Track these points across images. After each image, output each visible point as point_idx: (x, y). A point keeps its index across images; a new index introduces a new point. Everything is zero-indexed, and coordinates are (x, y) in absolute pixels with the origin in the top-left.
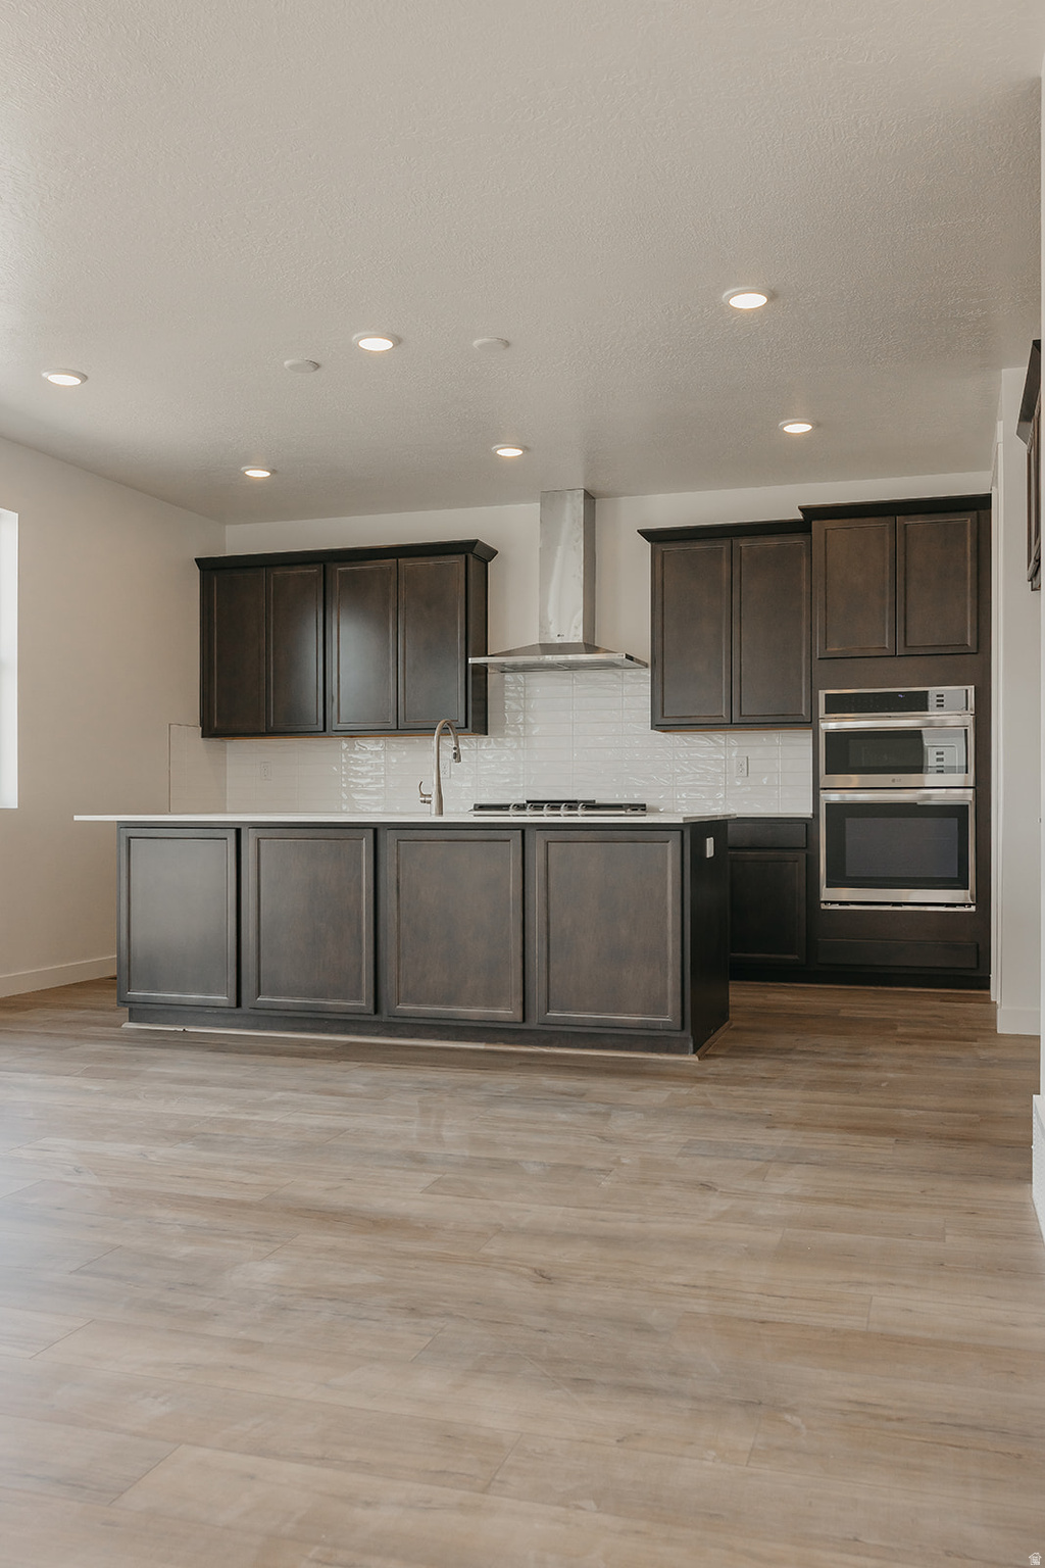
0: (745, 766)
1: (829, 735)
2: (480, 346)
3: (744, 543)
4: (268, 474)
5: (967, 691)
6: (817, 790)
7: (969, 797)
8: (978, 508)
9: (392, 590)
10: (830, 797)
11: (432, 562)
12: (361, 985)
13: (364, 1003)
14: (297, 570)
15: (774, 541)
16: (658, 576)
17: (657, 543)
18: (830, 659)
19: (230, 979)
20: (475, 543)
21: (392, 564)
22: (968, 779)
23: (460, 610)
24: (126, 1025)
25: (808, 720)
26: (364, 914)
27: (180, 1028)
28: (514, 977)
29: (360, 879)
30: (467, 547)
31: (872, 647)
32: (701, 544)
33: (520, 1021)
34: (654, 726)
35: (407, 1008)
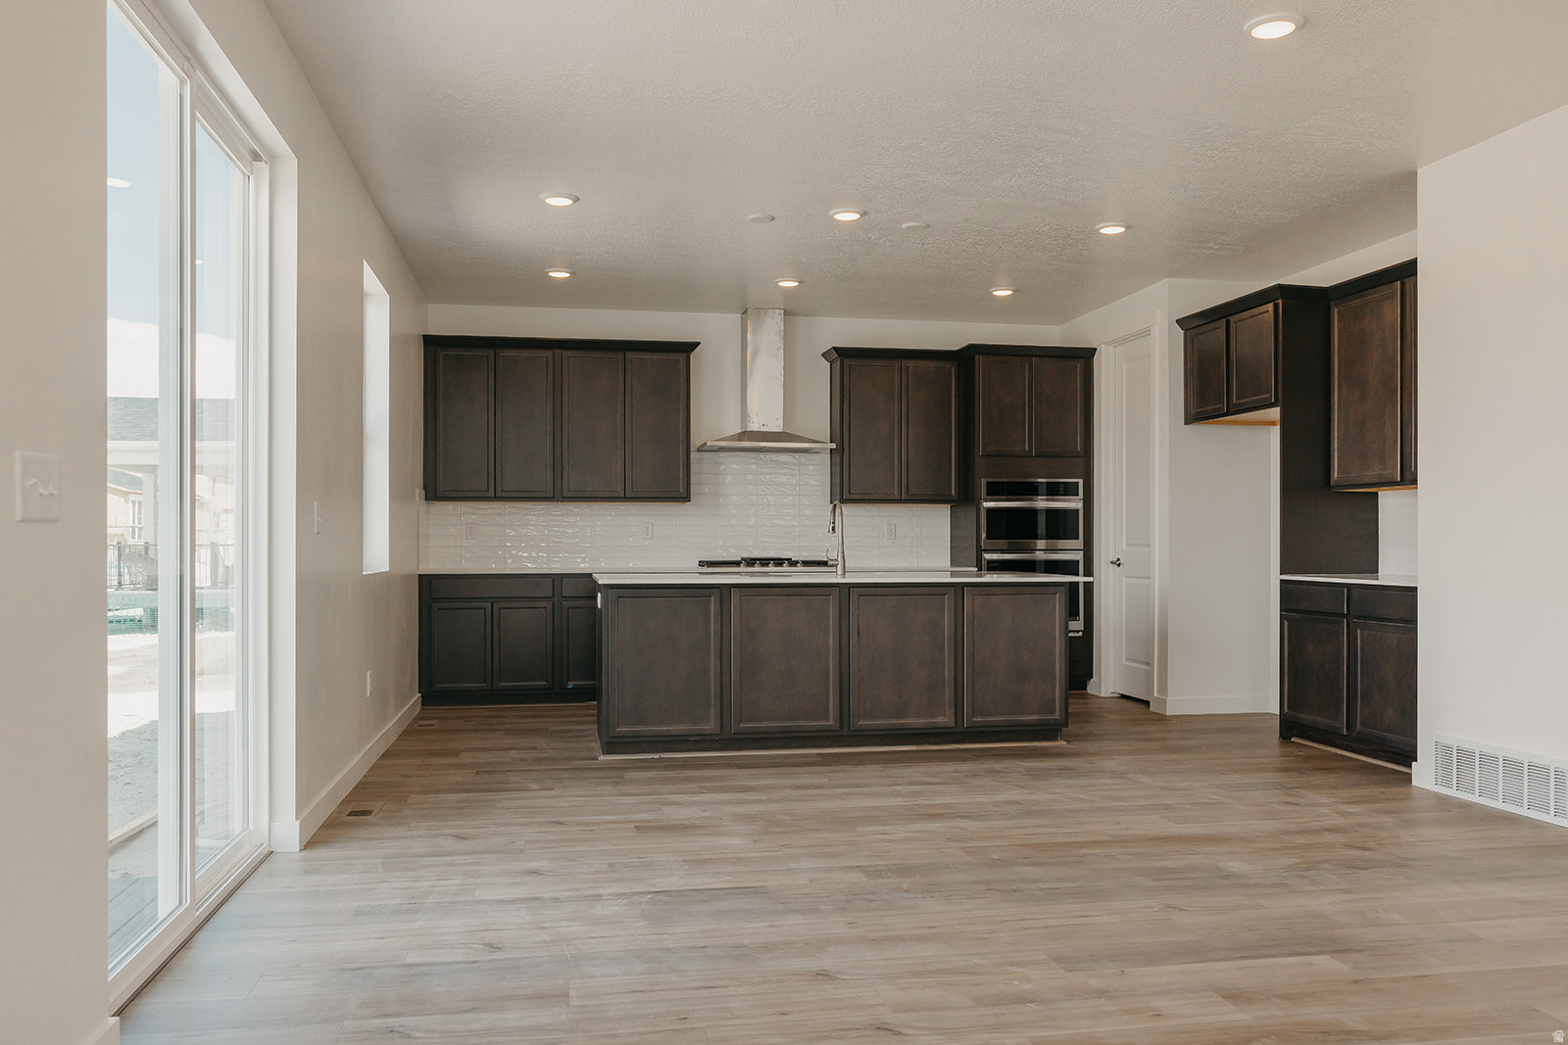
0: (893, 531)
1: (990, 511)
2: (907, 228)
3: (911, 364)
4: (568, 275)
5: (1078, 483)
6: (980, 552)
7: (1079, 556)
8: (1085, 357)
9: (621, 379)
10: (988, 556)
11: (657, 357)
12: (828, 708)
13: (831, 721)
14: (526, 353)
15: (932, 364)
16: (846, 384)
17: (845, 358)
18: (988, 456)
19: (713, 711)
20: (699, 343)
21: (620, 356)
22: (1079, 543)
23: (683, 400)
24: (602, 758)
25: (958, 498)
26: (831, 653)
27: (656, 756)
28: (948, 694)
29: (827, 626)
30: (689, 347)
31: (1017, 449)
32: (879, 362)
33: (953, 726)
34: (843, 501)
35: (866, 723)
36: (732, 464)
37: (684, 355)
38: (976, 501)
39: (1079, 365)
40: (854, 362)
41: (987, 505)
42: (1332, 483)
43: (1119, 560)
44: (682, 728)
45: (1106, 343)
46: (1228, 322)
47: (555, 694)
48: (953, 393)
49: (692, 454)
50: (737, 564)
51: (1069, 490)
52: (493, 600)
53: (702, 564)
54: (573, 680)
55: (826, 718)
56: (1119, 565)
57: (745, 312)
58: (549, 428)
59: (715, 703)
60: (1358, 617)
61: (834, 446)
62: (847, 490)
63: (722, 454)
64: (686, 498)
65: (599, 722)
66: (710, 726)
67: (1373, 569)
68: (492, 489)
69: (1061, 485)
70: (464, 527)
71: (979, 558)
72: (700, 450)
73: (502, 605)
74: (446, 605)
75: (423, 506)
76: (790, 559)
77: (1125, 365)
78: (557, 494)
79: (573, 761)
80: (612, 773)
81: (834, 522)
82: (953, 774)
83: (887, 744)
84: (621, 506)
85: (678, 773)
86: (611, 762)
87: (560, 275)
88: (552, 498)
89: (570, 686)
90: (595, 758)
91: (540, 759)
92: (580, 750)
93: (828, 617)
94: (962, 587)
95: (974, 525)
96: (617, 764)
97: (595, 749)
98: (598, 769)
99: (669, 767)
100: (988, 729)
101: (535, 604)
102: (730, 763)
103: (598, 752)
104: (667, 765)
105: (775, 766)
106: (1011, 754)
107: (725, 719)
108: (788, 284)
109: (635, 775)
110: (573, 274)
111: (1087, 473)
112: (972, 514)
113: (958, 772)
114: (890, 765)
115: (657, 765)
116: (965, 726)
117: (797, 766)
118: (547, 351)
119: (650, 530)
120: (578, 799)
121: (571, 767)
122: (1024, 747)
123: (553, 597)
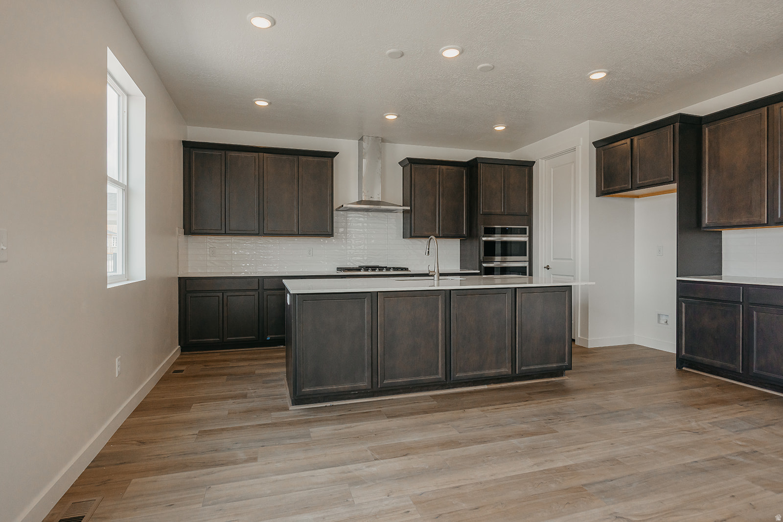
1: (485, 242)
2: (482, 67)
3: (444, 167)
4: (267, 105)
5: (526, 228)
6: (480, 263)
7: (527, 264)
8: (528, 165)
9: (296, 170)
10: (485, 265)
11: (316, 159)
12: (438, 367)
13: (440, 375)
14: (243, 154)
15: (455, 168)
16: (413, 177)
17: (412, 164)
18: (485, 214)
19: (367, 374)
20: (337, 153)
21: (295, 158)
22: (527, 258)
23: (330, 182)
24: (292, 408)
25: (466, 236)
26: (440, 332)
27: (328, 404)
28: (508, 354)
29: (438, 315)
30: (333, 155)
31: (498, 211)
32: (429, 166)
33: (510, 373)
34: (411, 237)
35: (461, 375)
36: (354, 218)
37: (331, 158)
38: (478, 237)
39: (527, 170)
40: (417, 166)
41: (484, 239)
42: (704, 225)
43: (549, 266)
44: (346, 386)
45: (542, 159)
46: (632, 141)
47: (260, 342)
48: (465, 183)
49: (334, 212)
50: (359, 269)
51: (523, 231)
52: (223, 292)
53: (339, 269)
54: (270, 335)
55: (437, 373)
56: (548, 269)
57: (361, 139)
58: (256, 196)
59: (368, 368)
60: (752, 304)
61: (409, 208)
62: (412, 231)
63: (350, 212)
64: (331, 235)
65: (287, 366)
66: (364, 384)
67: (719, 273)
68: (223, 229)
69: (519, 229)
70: (208, 250)
71: (480, 266)
72: (337, 210)
73: (229, 294)
74: (195, 295)
75: (182, 237)
76: (386, 267)
77: (552, 169)
78: (260, 232)
79: (272, 413)
80: (301, 430)
81: (429, 249)
82: (535, 419)
83: (470, 386)
84: (296, 239)
85: (348, 428)
86: (299, 413)
87: (262, 103)
88: (258, 235)
89: (268, 338)
90: (287, 409)
91: (249, 411)
92: (275, 399)
93: (438, 310)
94: (516, 288)
95: (477, 249)
96: (303, 415)
97: (286, 397)
98: (290, 424)
99: (341, 419)
100: (528, 374)
101: (248, 293)
102: (380, 411)
103: (288, 401)
104: (338, 416)
105: (412, 414)
106: (548, 391)
107: (375, 380)
108: (391, 117)
109: (318, 431)
110: (270, 103)
111: (530, 223)
112: (476, 243)
113: (535, 416)
114: (486, 408)
115: (331, 417)
116: (517, 373)
117: (425, 412)
118: (255, 153)
119: (311, 252)
120: (280, 477)
121: (270, 422)
122: (547, 382)
123: (259, 289)
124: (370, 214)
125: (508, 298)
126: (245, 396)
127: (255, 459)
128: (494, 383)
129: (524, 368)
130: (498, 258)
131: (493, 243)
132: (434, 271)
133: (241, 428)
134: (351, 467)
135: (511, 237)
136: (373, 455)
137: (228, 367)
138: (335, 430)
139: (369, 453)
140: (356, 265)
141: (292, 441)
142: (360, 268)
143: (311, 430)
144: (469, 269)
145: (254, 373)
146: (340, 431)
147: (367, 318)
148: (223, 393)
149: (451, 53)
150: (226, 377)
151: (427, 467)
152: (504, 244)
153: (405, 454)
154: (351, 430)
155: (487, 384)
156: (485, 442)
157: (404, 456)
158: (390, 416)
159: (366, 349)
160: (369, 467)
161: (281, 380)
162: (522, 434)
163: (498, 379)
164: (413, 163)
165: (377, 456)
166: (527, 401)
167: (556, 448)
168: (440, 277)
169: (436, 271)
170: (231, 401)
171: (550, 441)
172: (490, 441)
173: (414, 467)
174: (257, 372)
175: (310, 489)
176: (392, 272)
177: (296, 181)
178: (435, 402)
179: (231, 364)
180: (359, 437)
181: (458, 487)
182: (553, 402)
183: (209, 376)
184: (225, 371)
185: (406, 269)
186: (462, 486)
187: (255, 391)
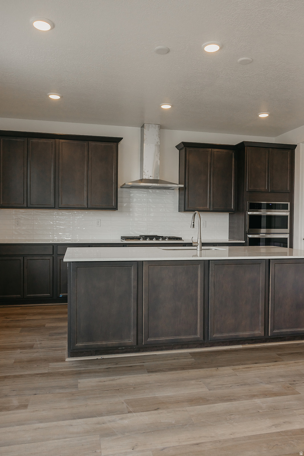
0: (205, 224)
1: (250, 216)
3: (215, 150)
5: (288, 204)
6: (246, 234)
7: (287, 236)
8: (290, 149)
9: (86, 153)
10: (250, 236)
11: (103, 144)
12: (197, 328)
14: (42, 140)
15: (224, 151)
16: (187, 159)
18: (250, 192)
19: (133, 333)
20: (121, 139)
21: (86, 143)
22: (288, 230)
23: (114, 164)
24: (67, 359)
25: (234, 210)
26: (199, 297)
27: (99, 357)
28: (261, 318)
29: (197, 282)
30: (117, 140)
31: (262, 189)
32: (202, 150)
33: (263, 336)
34: (185, 210)
35: (218, 336)
36: (136, 194)
37: (116, 143)
38: (244, 212)
39: (289, 152)
40: (191, 150)
41: (249, 213)
44: (113, 342)
47: (55, 299)
48: (233, 164)
49: (119, 189)
50: (138, 238)
51: (285, 207)
52: (24, 256)
53: (123, 238)
54: (62, 293)
55: (196, 333)
57: (143, 126)
58: (52, 175)
59: (133, 327)
61: (183, 186)
62: (186, 206)
63: (131, 189)
64: (115, 208)
66: (130, 341)
68: (25, 203)
69: (281, 205)
70: (14, 221)
71: (246, 237)
72: (122, 187)
73: (29, 258)
76: (162, 237)
78: (56, 206)
79: (50, 364)
80: (70, 381)
81: (194, 223)
82: (281, 380)
83: (226, 345)
84: (87, 212)
85: (112, 380)
86: (73, 364)
87: (55, 97)
88: (54, 208)
89: (61, 296)
90: (63, 360)
91: (31, 361)
92: (56, 350)
93: (198, 277)
94: (269, 260)
95: (242, 222)
96: (76, 367)
97: (64, 349)
98: (63, 374)
99: (108, 372)
100: (280, 336)
101: (43, 258)
102: (143, 365)
103: (66, 352)
104: (107, 368)
105: (171, 369)
106: (297, 353)
107: (139, 338)
108: (166, 107)
109: (86, 382)
110: (61, 97)
111: (291, 200)
112: (242, 217)
113: (282, 376)
114: (237, 367)
115: (100, 369)
116: (269, 335)
117: (183, 368)
118: (52, 140)
119: (99, 223)
120: (42, 425)
121: (47, 372)
122: (298, 344)
123: (53, 254)
124: (150, 191)
125: (262, 269)
126: (31, 347)
127: (25, 406)
128: (249, 343)
129: (276, 331)
130: (263, 231)
131: (260, 217)
132: (197, 243)
133: (21, 376)
134: (105, 418)
135: (275, 211)
136: (127, 407)
137: (25, 320)
138: (100, 382)
139: (125, 405)
140: (137, 234)
141: (61, 391)
142: (140, 238)
143: (79, 381)
144: (236, 240)
145: (44, 326)
146: (105, 383)
147: (133, 283)
148: (13, 344)
149: (212, 48)
150: (20, 329)
151: (173, 422)
152: (269, 217)
153: (156, 408)
154: (114, 383)
155: (242, 344)
156: (230, 400)
157: (155, 410)
158: (151, 371)
159: (132, 310)
160: (122, 419)
161: (65, 333)
162: (266, 394)
163: (252, 340)
164: (187, 147)
165: (131, 409)
166: (276, 361)
167: (296, 410)
168: (203, 248)
169: (199, 242)
170: (19, 351)
171: (291, 402)
172: (235, 400)
173: (162, 421)
174: (47, 325)
175: (66, 438)
176: (167, 241)
177: (86, 163)
178: (193, 360)
179: (28, 318)
180: (119, 390)
181: (197, 444)
182: (300, 364)
183: (7, 327)
184: (22, 324)
185: (180, 239)
186: (202, 443)
187: (41, 342)
